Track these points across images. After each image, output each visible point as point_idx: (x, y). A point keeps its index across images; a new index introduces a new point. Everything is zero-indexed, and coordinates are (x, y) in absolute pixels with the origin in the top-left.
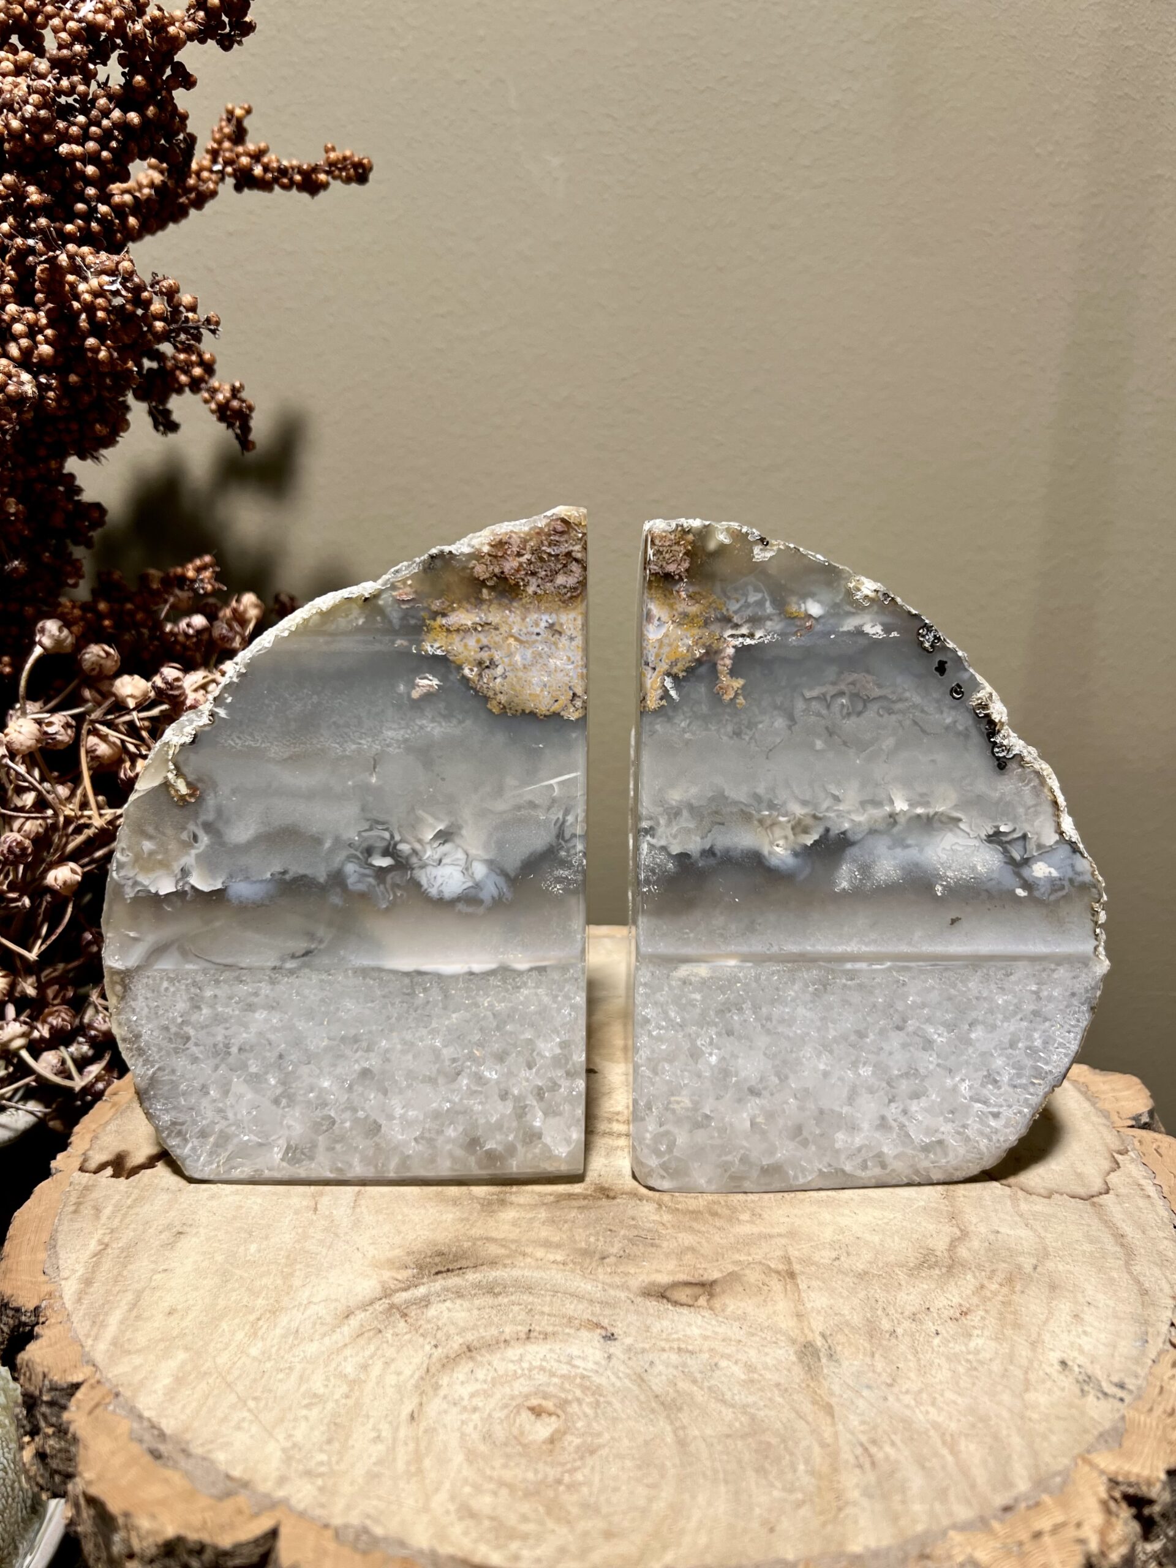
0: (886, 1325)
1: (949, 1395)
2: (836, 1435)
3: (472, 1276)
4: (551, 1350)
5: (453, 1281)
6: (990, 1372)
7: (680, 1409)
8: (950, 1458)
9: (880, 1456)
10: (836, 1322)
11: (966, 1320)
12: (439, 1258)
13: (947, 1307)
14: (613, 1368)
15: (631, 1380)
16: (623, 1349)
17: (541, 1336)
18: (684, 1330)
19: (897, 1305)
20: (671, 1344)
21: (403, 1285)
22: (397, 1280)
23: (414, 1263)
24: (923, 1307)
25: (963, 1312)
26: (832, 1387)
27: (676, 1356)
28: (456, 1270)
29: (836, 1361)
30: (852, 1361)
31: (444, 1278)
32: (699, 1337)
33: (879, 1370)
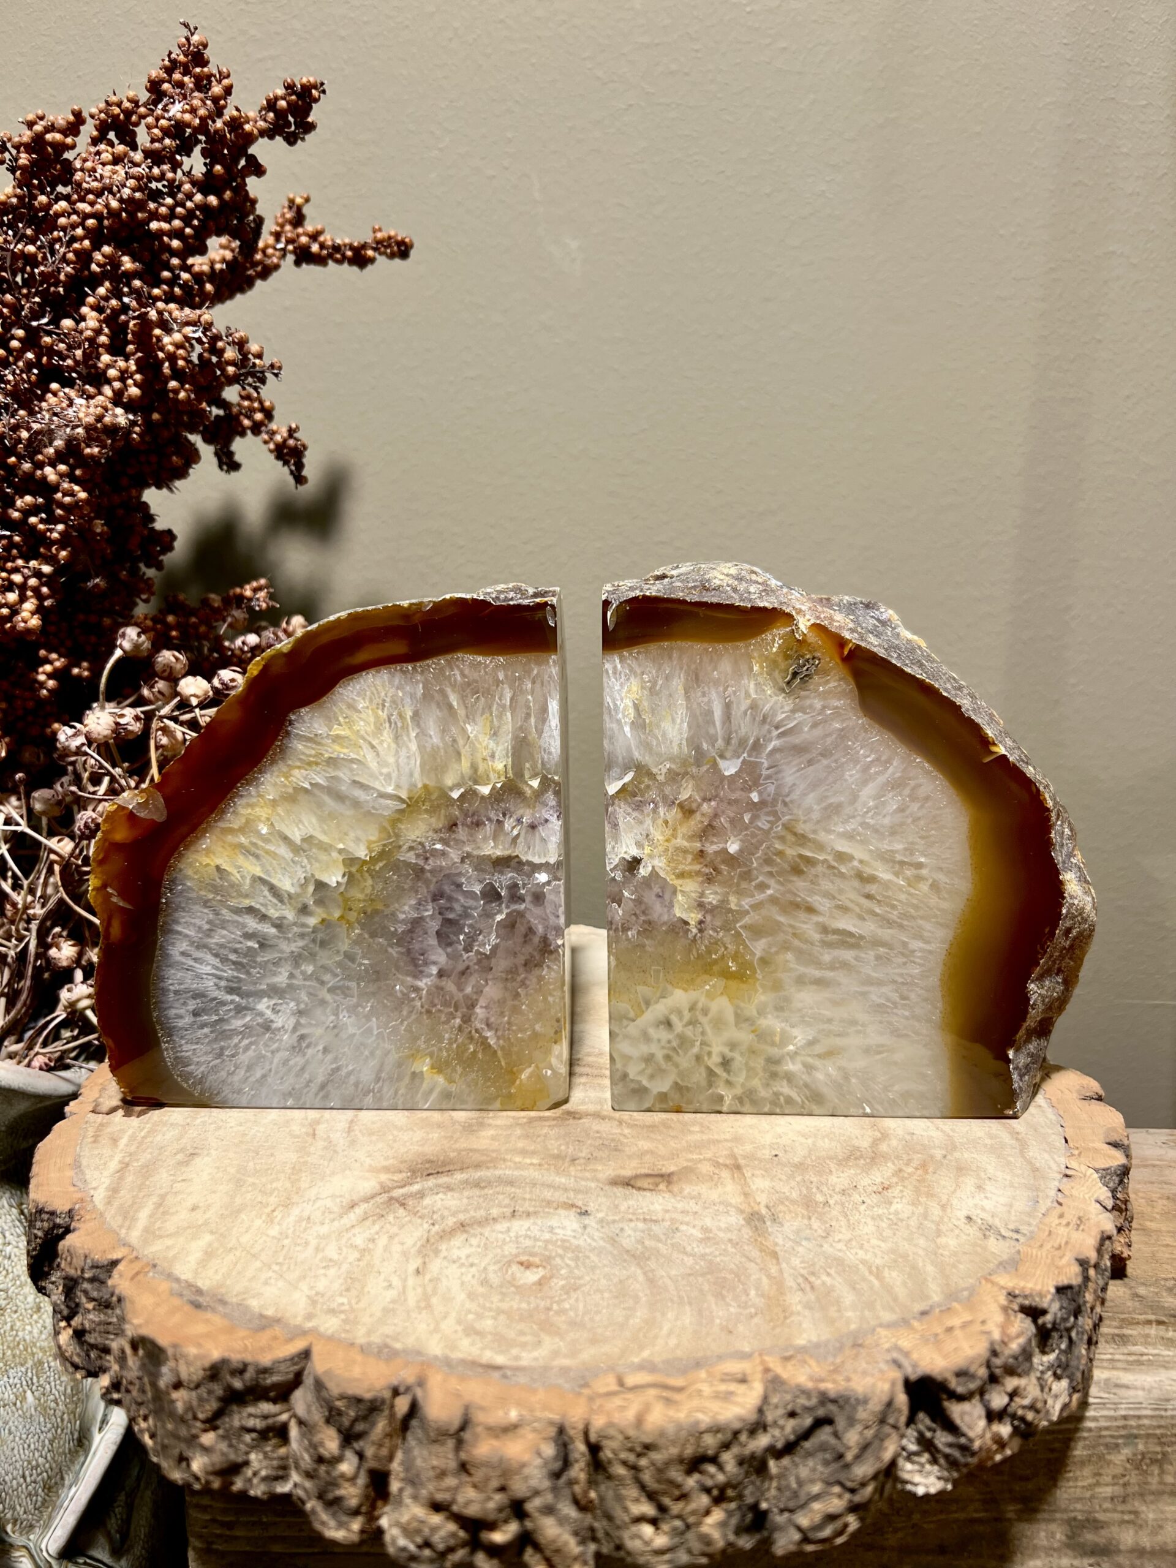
0: (820, 1198)
1: (874, 1242)
2: (781, 1271)
3: (459, 1176)
4: (535, 1224)
5: (443, 1180)
6: (908, 1227)
7: (648, 1259)
8: (876, 1283)
9: (818, 1282)
10: (778, 1198)
11: (888, 1193)
12: (429, 1164)
13: (871, 1185)
14: (589, 1234)
15: (605, 1241)
16: (597, 1221)
17: (525, 1215)
18: (648, 1207)
19: (829, 1185)
20: (638, 1216)
21: (399, 1184)
22: (393, 1181)
23: (407, 1168)
24: (851, 1186)
25: (885, 1187)
26: (777, 1240)
27: (642, 1224)
28: (445, 1172)
29: (779, 1223)
30: (792, 1223)
31: (435, 1178)
32: (661, 1211)
33: (815, 1228)
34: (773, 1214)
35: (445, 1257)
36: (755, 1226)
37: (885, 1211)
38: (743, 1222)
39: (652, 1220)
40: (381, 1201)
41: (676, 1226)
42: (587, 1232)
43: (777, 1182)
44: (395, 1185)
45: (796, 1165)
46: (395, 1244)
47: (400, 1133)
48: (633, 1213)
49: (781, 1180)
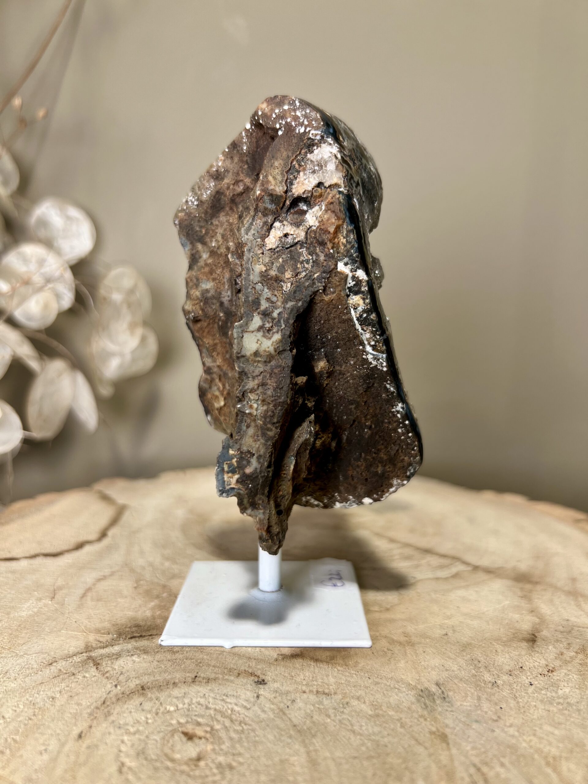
1: (547, 728)
2: (452, 760)
4: (210, 691)
10: (447, 676)
11: (553, 675)
12: (136, 629)
13: (536, 667)
14: (261, 704)
15: (274, 713)
16: (270, 691)
17: (205, 681)
18: (322, 679)
19: (496, 664)
20: (311, 688)
21: (102, 645)
22: (99, 641)
23: (116, 631)
24: (517, 667)
25: (550, 670)
26: (447, 721)
27: (315, 697)
28: (147, 636)
29: (449, 702)
30: (462, 703)
31: (136, 641)
32: (335, 684)
33: (485, 710)
34: (443, 692)
35: (113, 722)
36: (425, 704)
37: (554, 694)
38: (413, 700)
39: (324, 693)
40: (79, 660)
41: (347, 700)
42: (259, 701)
43: (446, 660)
44: (99, 645)
45: (464, 644)
46: (72, 704)
47: (124, 600)
48: (307, 685)
49: (450, 658)
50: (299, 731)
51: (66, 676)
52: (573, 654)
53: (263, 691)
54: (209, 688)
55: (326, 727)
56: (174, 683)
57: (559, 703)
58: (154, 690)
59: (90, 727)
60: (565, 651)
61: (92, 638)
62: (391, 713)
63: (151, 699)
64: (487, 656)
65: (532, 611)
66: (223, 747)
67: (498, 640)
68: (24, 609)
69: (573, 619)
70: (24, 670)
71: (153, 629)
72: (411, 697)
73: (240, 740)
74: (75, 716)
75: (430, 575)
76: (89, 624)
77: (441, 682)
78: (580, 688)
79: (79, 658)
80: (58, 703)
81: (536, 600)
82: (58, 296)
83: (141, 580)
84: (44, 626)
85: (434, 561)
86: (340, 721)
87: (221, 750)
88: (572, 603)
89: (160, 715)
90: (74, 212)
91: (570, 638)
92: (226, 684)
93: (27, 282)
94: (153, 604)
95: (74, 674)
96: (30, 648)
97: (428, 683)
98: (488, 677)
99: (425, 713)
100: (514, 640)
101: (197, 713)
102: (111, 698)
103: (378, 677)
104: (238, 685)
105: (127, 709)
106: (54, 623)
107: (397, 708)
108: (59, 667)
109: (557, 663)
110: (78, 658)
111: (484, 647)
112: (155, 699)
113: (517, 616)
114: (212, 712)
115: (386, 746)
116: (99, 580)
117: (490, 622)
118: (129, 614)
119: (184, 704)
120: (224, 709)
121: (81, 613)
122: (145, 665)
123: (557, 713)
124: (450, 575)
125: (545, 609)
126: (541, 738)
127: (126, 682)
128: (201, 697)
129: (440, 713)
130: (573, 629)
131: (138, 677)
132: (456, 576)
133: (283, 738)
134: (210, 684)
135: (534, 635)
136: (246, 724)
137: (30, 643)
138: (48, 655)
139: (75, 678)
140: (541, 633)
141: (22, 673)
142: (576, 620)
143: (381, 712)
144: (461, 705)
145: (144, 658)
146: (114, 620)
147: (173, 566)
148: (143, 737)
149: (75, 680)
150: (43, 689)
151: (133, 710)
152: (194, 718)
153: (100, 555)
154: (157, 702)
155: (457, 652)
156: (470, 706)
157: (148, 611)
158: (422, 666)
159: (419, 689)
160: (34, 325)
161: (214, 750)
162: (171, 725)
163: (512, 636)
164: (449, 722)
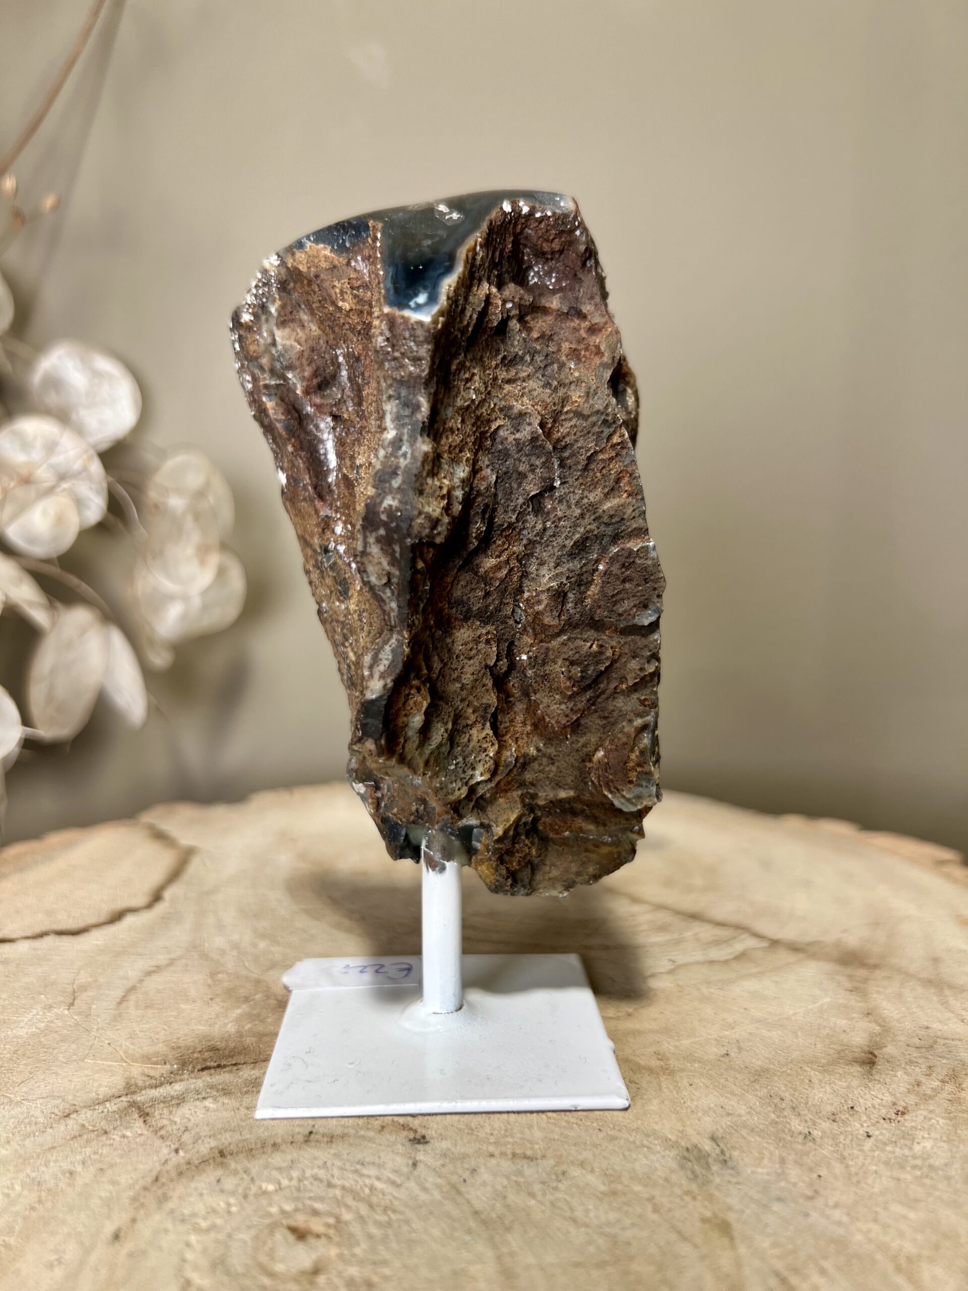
1: (896, 1208)
2: (738, 1262)
3: (248, 1073)
4: (337, 1156)
5: (222, 1077)
10: (729, 1123)
11: (905, 1120)
12: (211, 1054)
13: (877, 1106)
14: (419, 1177)
15: (443, 1192)
16: (436, 1154)
17: (325, 1139)
18: (522, 1133)
19: (810, 1103)
20: (503, 1149)
21: (154, 1082)
22: (148, 1076)
23: (177, 1058)
24: (846, 1107)
25: (899, 1111)
26: (729, 1200)
27: (509, 1163)
28: (229, 1066)
29: (732, 1169)
30: (754, 1169)
31: (211, 1075)
32: (543, 1140)
33: (793, 1179)
34: (722, 1152)
35: (172, 1212)
36: (693, 1172)
37: (906, 1152)
38: (674, 1165)
39: (525, 1157)
40: (115, 1108)
41: (564, 1167)
42: (416, 1173)
43: (727, 1097)
44: (147, 1083)
45: (756, 1071)
46: (103, 1182)
47: (190, 1007)
48: (496, 1143)
49: (732, 1093)
50: (485, 1223)
51: (93, 1135)
52: (937, 1083)
53: (423, 1154)
54: (332, 1151)
55: (528, 1215)
56: (274, 1145)
57: (914, 1167)
58: (241, 1156)
59: (134, 1220)
60: (923, 1079)
61: (136, 1071)
62: (637, 1188)
63: (235, 1173)
64: (795, 1090)
65: (868, 1014)
66: (357, 1251)
67: (812, 1062)
68: (22, 1024)
69: (936, 1026)
70: (23, 1126)
71: (240, 1053)
72: (670, 1160)
73: (385, 1240)
74: (108, 1203)
75: (699, 956)
76: (132, 1047)
77: (719, 1134)
78: (949, 1141)
79: (115, 1104)
80: (79, 1181)
81: (875, 996)
82: (79, 503)
83: (219, 973)
84: (55, 1051)
85: (706, 932)
86: (552, 1204)
87: (354, 1255)
88: (935, 998)
89: (251, 1198)
90: (104, 364)
91: (930, 1057)
92: (360, 1145)
93: (27, 481)
94: (239, 1011)
95: (106, 1133)
96: (32, 1089)
97: (699, 1137)
98: (796, 1125)
99: (694, 1187)
100: (839, 1063)
101: (312, 1195)
102: (167, 1172)
103: (614, 1128)
104: (381, 1145)
105: (196, 1189)
106: (74, 1046)
107: (647, 1180)
108: (81, 1121)
109: (911, 1100)
110: (113, 1104)
111: (789, 1075)
112: (241, 1172)
113: (843, 1023)
114: (338, 1192)
115: (629, 1244)
116: (149, 973)
117: (799, 1033)
118: (198, 1029)
119: (291, 1179)
120: (359, 1187)
121: (118, 1030)
122: (226, 1115)
123: (911, 1182)
124: (733, 956)
125: (889, 1009)
126: (886, 1227)
127: (194, 1143)
128: (319, 1167)
129: (718, 1187)
130: (935, 1042)
131: (214, 1135)
132: (742, 957)
133: (457, 1234)
134: (334, 1146)
135: (871, 1053)
136: (394, 1211)
137: (33, 1082)
138: (64, 1100)
139: (108, 1139)
140: (884, 1049)
141: (19, 1132)
142: (940, 1027)
143: (620, 1187)
144: (753, 1172)
145: (224, 1104)
146: (175, 1040)
147: (273, 949)
148: (221, 1237)
149: (108, 1142)
150: (54, 1158)
151: (205, 1192)
152: (308, 1202)
153: (151, 932)
154: (245, 1176)
155: (745, 1085)
156: (768, 1174)
157: (230, 1025)
158: (687, 1108)
159: (682, 1147)
160: (39, 551)
161: (341, 1256)
162: (270, 1215)
163: (836, 1056)
164: (734, 1201)
